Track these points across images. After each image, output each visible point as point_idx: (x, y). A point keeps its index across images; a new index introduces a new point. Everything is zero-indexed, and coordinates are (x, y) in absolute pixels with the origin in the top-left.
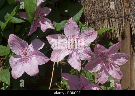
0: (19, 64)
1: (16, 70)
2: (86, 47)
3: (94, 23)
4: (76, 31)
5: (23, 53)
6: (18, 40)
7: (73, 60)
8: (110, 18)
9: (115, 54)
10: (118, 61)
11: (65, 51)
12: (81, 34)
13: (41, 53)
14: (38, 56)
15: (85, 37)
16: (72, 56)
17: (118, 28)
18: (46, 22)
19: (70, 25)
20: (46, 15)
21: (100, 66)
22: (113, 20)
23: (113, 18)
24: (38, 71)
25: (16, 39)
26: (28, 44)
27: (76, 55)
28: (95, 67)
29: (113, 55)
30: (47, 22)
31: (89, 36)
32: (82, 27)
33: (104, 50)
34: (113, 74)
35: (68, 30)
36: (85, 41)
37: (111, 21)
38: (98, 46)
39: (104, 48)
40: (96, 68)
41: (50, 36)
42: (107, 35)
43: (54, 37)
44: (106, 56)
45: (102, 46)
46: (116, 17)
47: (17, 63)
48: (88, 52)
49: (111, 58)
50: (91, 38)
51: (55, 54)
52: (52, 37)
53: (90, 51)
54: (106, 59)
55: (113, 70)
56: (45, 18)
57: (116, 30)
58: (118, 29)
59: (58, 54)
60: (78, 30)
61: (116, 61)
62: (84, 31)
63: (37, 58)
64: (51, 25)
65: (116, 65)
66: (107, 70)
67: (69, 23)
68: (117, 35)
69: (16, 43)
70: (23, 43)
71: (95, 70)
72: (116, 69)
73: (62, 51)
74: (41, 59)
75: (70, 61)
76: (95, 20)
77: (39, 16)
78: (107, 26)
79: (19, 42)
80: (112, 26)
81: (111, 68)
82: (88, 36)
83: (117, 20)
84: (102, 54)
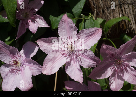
0: (11, 75)
1: (7, 84)
2: (88, 51)
3: (103, 11)
4: (74, 31)
5: (13, 62)
6: (5, 47)
7: (73, 69)
8: (122, 4)
9: (130, 53)
10: (134, 61)
11: (62, 59)
12: (81, 33)
13: (34, 62)
14: (32, 64)
15: (86, 37)
16: (71, 64)
17: (133, 16)
18: (37, 20)
19: (65, 23)
20: (37, 10)
21: (111, 71)
22: (126, 7)
23: (126, 4)
24: (32, 85)
25: (2, 46)
26: (18, 50)
27: (76, 62)
28: (105, 72)
29: (127, 55)
30: (39, 19)
31: (91, 35)
32: (86, 21)
33: (113, 51)
34: (129, 79)
35: (63, 30)
36: (86, 43)
37: (123, 8)
38: (105, 46)
39: (113, 48)
40: (106, 74)
41: (41, 40)
42: (120, 26)
43: (45, 40)
44: (118, 56)
45: (110, 46)
46: (129, 2)
47: (8, 75)
48: (92, 57)
49: (125, 58)
50: (94, 37)
51: (48, 64)
52: (44, 42)
53: (93, 56)
54: (118, 61)
55: (129, 73)
56: (36, 14)
57: (131, 19)
58: (133, 18)
59: (51, 64)
60: (75, 29)
61: (132, 61)
62: (83, 31)
63: (31, 67)
64: (44, 22)
65: (132, 68)
66: (120, 75)
67: (63, 21)
68: (133, 25)
69: (4, 50)
70: (12, 49)
71: (105, 76)
72: (132, 72)
73: (57, 59)
74: (36, 68)
75: (68, 72)
76: (104, 8)
77: (28, 13)
78: (119, 15)
79: (7, 49)
80: (125, 14)
81: (126, 72)
82: (89, 36)
83: (130, 6)
84: (112, 55)
